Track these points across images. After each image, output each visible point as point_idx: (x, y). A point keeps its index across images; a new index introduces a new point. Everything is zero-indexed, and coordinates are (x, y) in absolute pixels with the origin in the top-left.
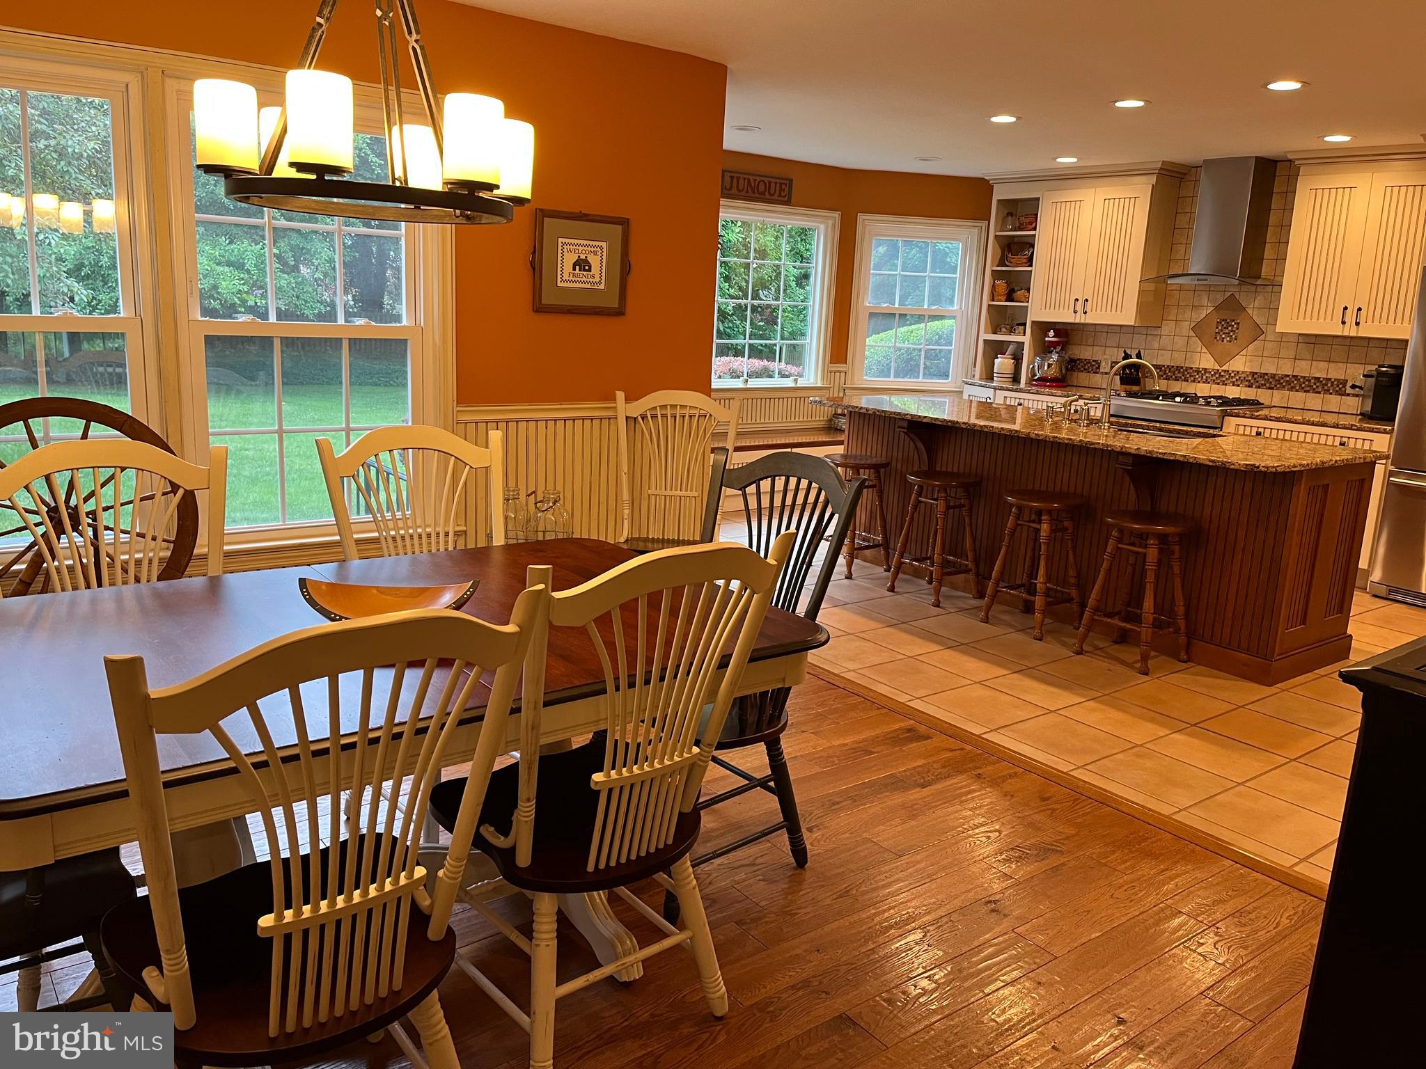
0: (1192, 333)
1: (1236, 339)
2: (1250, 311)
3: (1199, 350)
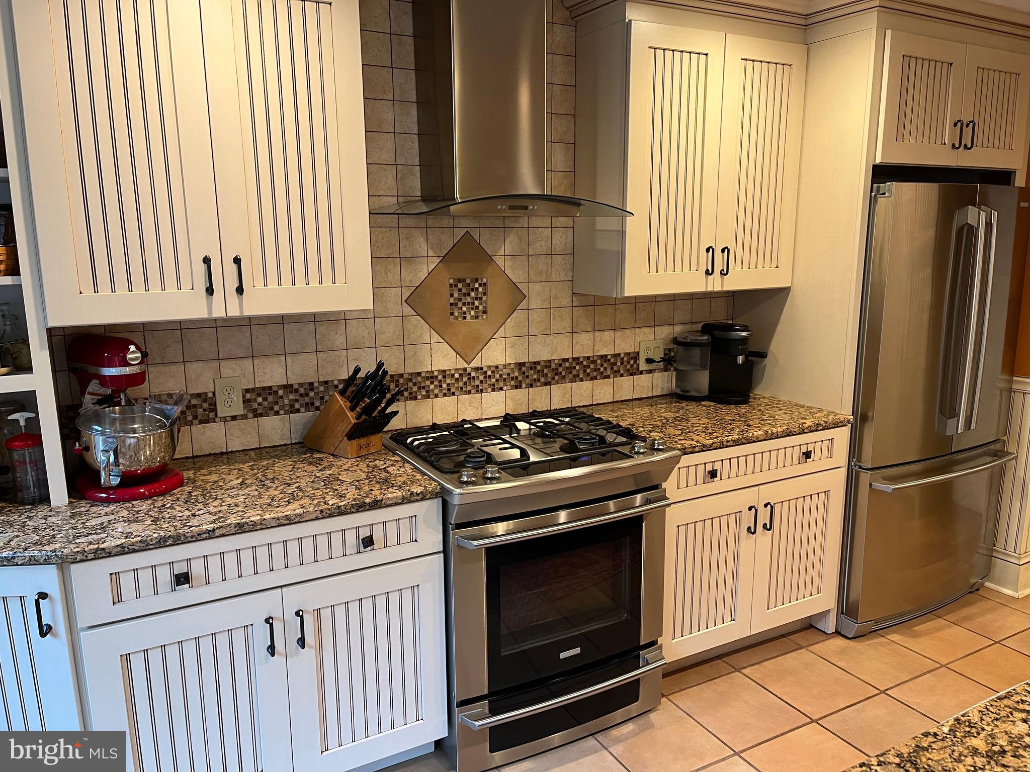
0: (408, 310)
1: (485, 312)
2: (499, 261)
3: (426, 338)
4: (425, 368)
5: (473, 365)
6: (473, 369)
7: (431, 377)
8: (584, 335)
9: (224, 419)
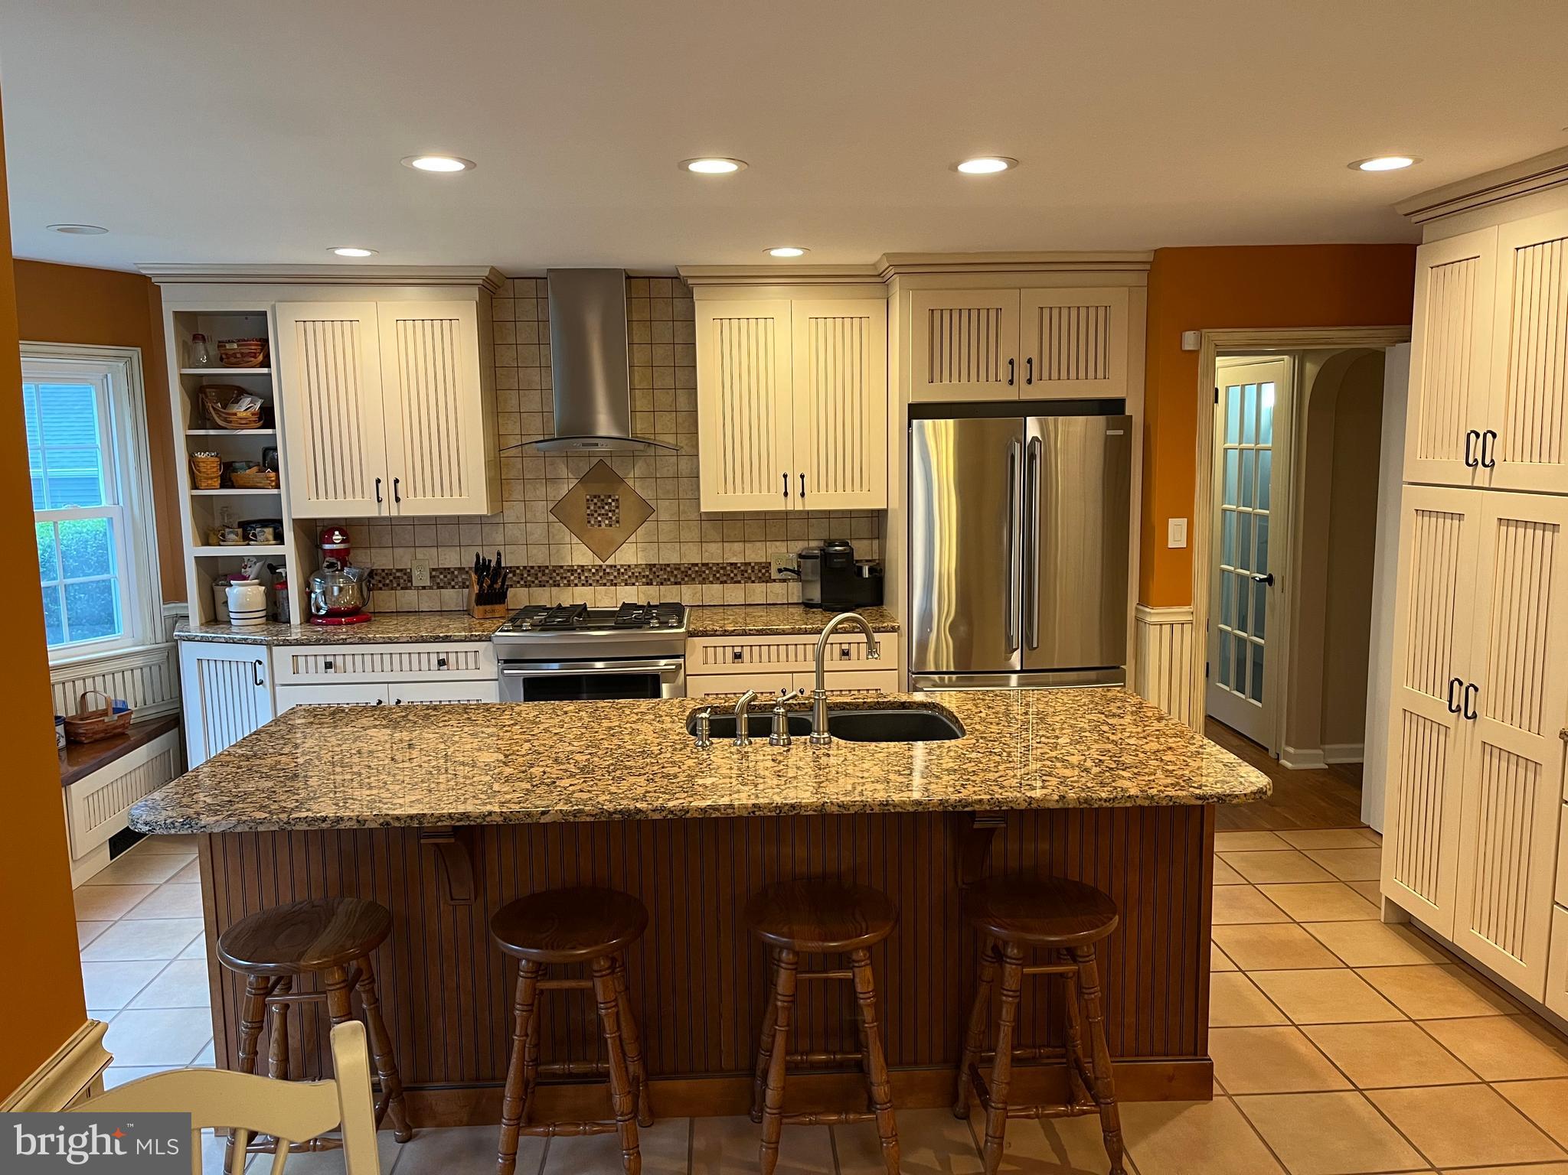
1: (618, 522)
2: (630, 483)
4: (567, 562)
5: (607, 563)
6: (607, 566)
7: (572, 571)
8: (713, 545)
9: (417, 588)
